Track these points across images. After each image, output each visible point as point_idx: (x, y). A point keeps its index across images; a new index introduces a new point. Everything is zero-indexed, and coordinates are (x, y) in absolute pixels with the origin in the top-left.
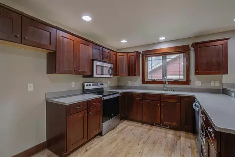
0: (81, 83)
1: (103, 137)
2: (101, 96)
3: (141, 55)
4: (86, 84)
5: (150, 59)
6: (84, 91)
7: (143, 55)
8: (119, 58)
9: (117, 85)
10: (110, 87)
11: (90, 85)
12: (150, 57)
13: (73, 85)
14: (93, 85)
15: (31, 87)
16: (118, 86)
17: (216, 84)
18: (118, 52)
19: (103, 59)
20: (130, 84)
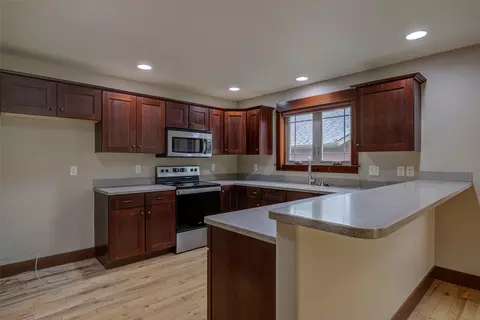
0: (154, 166)
1: (176, 256)
2: (174, 188)
3: (274, 112)
4: (159, 169)
5: (292, 119)
6: (158, 181)
7: (277, 112)
8: (228, 120)
9: (236, 172)
10: (216, 176)
11: (167, 171)
12: (292, 115)
13: (138, 170)
14: (175, 170)
15: (74, 171)
16: (238, 174)
17: (408, 172)
18: (227, 110)
19: (190, 125)
20: (256, 170)
